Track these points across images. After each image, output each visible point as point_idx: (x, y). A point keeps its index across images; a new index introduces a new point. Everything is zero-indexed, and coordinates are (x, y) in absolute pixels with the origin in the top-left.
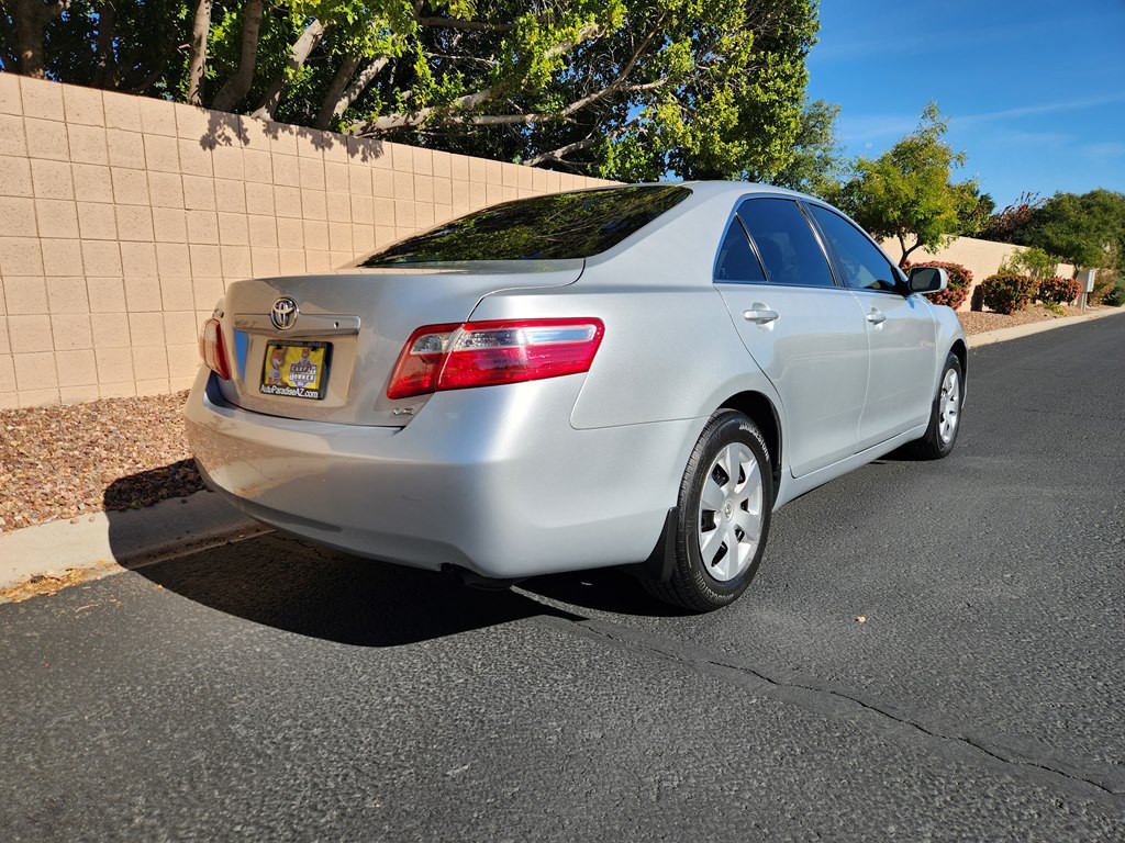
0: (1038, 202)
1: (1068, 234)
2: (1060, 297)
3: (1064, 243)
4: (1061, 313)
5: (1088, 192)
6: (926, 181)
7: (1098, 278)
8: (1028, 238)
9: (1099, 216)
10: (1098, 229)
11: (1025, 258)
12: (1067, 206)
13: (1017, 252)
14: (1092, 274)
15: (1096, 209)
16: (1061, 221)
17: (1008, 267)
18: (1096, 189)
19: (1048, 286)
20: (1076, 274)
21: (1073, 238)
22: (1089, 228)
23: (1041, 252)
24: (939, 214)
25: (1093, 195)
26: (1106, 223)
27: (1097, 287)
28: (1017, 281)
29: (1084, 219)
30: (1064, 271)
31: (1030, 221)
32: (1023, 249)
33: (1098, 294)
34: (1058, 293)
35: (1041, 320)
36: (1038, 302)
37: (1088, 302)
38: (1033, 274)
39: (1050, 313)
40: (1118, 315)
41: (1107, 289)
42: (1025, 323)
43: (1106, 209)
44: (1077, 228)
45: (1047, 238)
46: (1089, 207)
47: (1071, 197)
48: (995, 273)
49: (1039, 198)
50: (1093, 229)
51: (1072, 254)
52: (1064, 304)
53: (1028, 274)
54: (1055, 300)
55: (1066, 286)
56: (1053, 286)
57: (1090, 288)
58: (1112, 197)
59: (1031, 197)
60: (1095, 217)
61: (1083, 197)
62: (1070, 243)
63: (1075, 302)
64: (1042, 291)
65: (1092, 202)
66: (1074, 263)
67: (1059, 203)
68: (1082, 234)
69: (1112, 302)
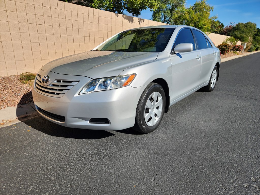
0: (234, 25)
1: (241, 34)
2: (237, 50)
3: (240, 36)
4: (237, 54)
5: (246, 23)
6: (202, 15)
7: (247, 45)
8: (231, 34)
9: (249, 29)
10: (248, 32)
11: (229, 40)
12: (241, 26)
13: (227, 38)
15: (248, 27)
16: (239, 30)
17: (225, 42)
18: (248, 22)
19: (235, 47)
20: (242, 44)
21: (242, 35)
22: (246, 32)
23: (234, 38)
24: (205, 26)
25: (248, 23)
26: (250, 31)
27: (247, 47)
28: (227, 46)
29: (245, 29)
30: (239, 43)
31: (232, 30)
32: (229, 37)
33: (247, 49)
34: (237, 49)
35: (232, 56)
36: (232, 51)
37: (244, 51)
38: (231, 44)
39: (234, 54)
40: (251, 55)
41: (249, 48)
42: (228, 57)
43: (250, 27)
44: (243, 32)
45: (235, 34)
47: (242, 24)
48: (222, 43)
49: (234, 24)
50: (247, 32)
51: (241, 39)
52: (238, 52)
53: (230, 44)
54: (236, 51)
55: (239, 47)
57: (245, 48)
58: (252, 24)
59: (232, 24)
60: (248, 29)
61: (245, 24)
62: (241, 36)
63: (241, 51)
64: (233, 48)
65: (247, 25)
66: (242, 41)
67: (239, 25)
68: (244, 34)
69: (250, 51)
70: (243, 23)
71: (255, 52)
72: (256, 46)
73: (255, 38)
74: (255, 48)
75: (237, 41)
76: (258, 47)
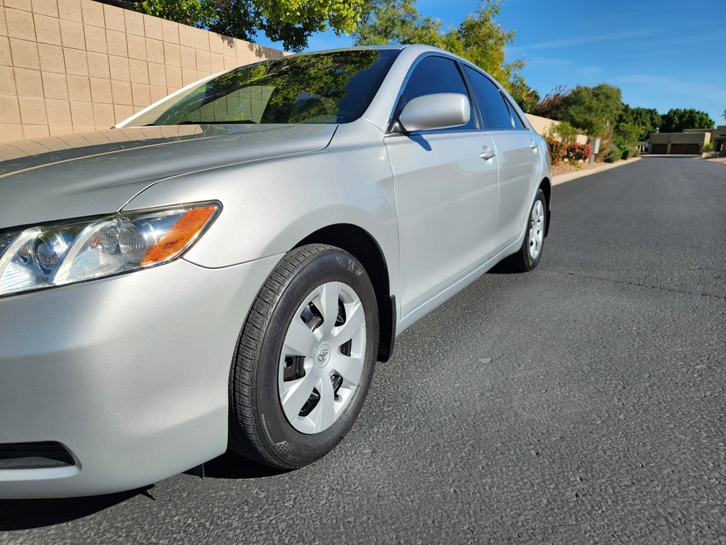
0: (566, 92)
1: (584, 114)
2: (579, 157)
3: (582, 120)
4: (580, 167)
5: (597, 86)
7: (601, 145)
8: (560, 116)
9: (603, 102)
10: (603, 110)
11: (558, 129)
12: (584, 94)
13: (553, 125)
14: (598, 142)
15: (602, 97)
16: (580, 105)
17: (547, 135)
18: (601, 84)
19: (572, 149)
20: (588, 142)
21: (587, 116)
22: (597, 110)
23: (568, 124)
25: (600, 88)
26: (608, 106)
27: (601, 150)
28: (553, 145)
29: (595, 103)
30: (581, 139)
31: (561, 105)
32: (557, 123)
33: (600, 155)
34: (578, 154)
35: (568, 172)
36: (566, 160)
37: (595, 160)
38: (563, 140)
39: (573, 168)
40: (614, 168)
41: (606, 152)
42: (558, 174)
43: (608, 97)
44: (590, 109)
45: (571, 116)
46: (597, 95)
47: (586, 89)
49: (566, 89)
50: (600, 110)
51: (587, 128)
52: (581, 161)
53: (560, 140)
54: (576, 159)
55: (583, 150)
56: (575, 149)
57: (596, 151)
58: (612, 89)
59: (562, 89)
60: (601, 102)
61: (594, 89)
62: (586, 120)
63: (587, 160)
64: (568, 153)
65: (599, 92)
66: (587, 134)
67: (579, 92)
68: (593, 114)
69: (608, 161)
70: (587, 86)
71: (621, 163)
72: (622, 146)
73: (617, 127)
74: (620, 153)
75: (576, 133)
76: (627, 149)
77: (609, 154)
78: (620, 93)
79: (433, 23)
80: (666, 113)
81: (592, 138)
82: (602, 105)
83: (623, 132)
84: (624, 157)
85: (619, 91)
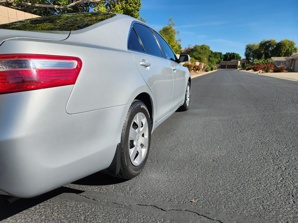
0: (192, 47)
1: (198, 55)
2: (197, 70)
3: (198, 57)
4: (197, 73)
5: (202, 45)
7: (204, 65)
9: (204, 51)
10: (204, 54)
12: (198, 48)
14: (203, 64)
15: (204, 49)
16: (197, 51)
18: (203, 44)
20: (200, 64)
21: (199, 56)
22: (202, 53)
23: (193, 59)
25: (203, 46)
26: (206, 52)
27: (204, 67)
29: (201, 51)
30: (198, 63)
31: (190, 51)
35: (194, 75)
36: (193, 71)
37: (202, 71)
39: (195, 73)
40: (208, 74)
41: (206, 68)
43: (206, 49)
44: (200, 53)
45: (194, 55)
46: (202, 48)
47: (198, 46)
49: (192, 46)
50: (203, 53)
51: (199, 59)
52: (198, 71)
53: (191, 64)
55: (198, 67)
56: (196, 67)
57: (203, 68)
58: (207, 46)
59: (190, 46)
60: (203, 51)
61: (201, 46)
62: (199, 57)
64: (193, 68)
65: (203, 47)
66: (199, 62)
67: (196, 47)
68: (201, 55)
69: (207, 71)
70: (199, 45)
71: (210, 72)
72: (211, 66)
73: (209, 59)
74: (210, 68)
75: (195, 61)
76: (212, 67)
77: (207, 69)
78: (209, 48)
79: (143, 20)
80: (225, 54)
81: (201, 63)
82: (204, 52)
83: (211, 61)
84: (212, 70)
85: (209, 47)
